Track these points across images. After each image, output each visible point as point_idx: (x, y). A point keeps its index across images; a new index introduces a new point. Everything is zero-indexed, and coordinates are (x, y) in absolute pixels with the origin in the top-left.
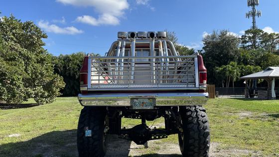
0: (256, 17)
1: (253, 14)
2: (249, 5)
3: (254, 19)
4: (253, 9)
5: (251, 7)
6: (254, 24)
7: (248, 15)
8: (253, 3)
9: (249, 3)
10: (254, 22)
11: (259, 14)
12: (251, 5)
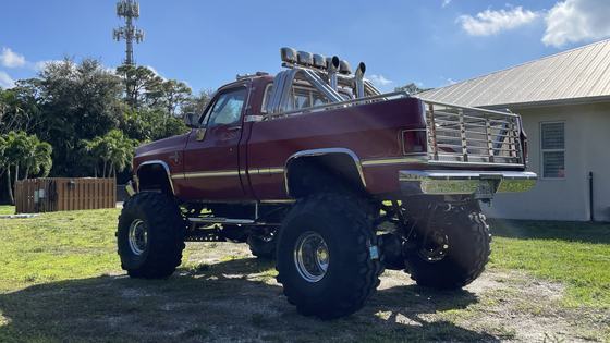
0: (134, 42)
1: (129, 36)
2: (119, 14)
3: (129, 44)
4: (129, 23)
5: (124, 19)
6: (128, 57)
7: (117, 35)
8: (127, 12)
9: (119, 9)
10: (129, 52)
11: (139, 37)
12: (124, 14)
